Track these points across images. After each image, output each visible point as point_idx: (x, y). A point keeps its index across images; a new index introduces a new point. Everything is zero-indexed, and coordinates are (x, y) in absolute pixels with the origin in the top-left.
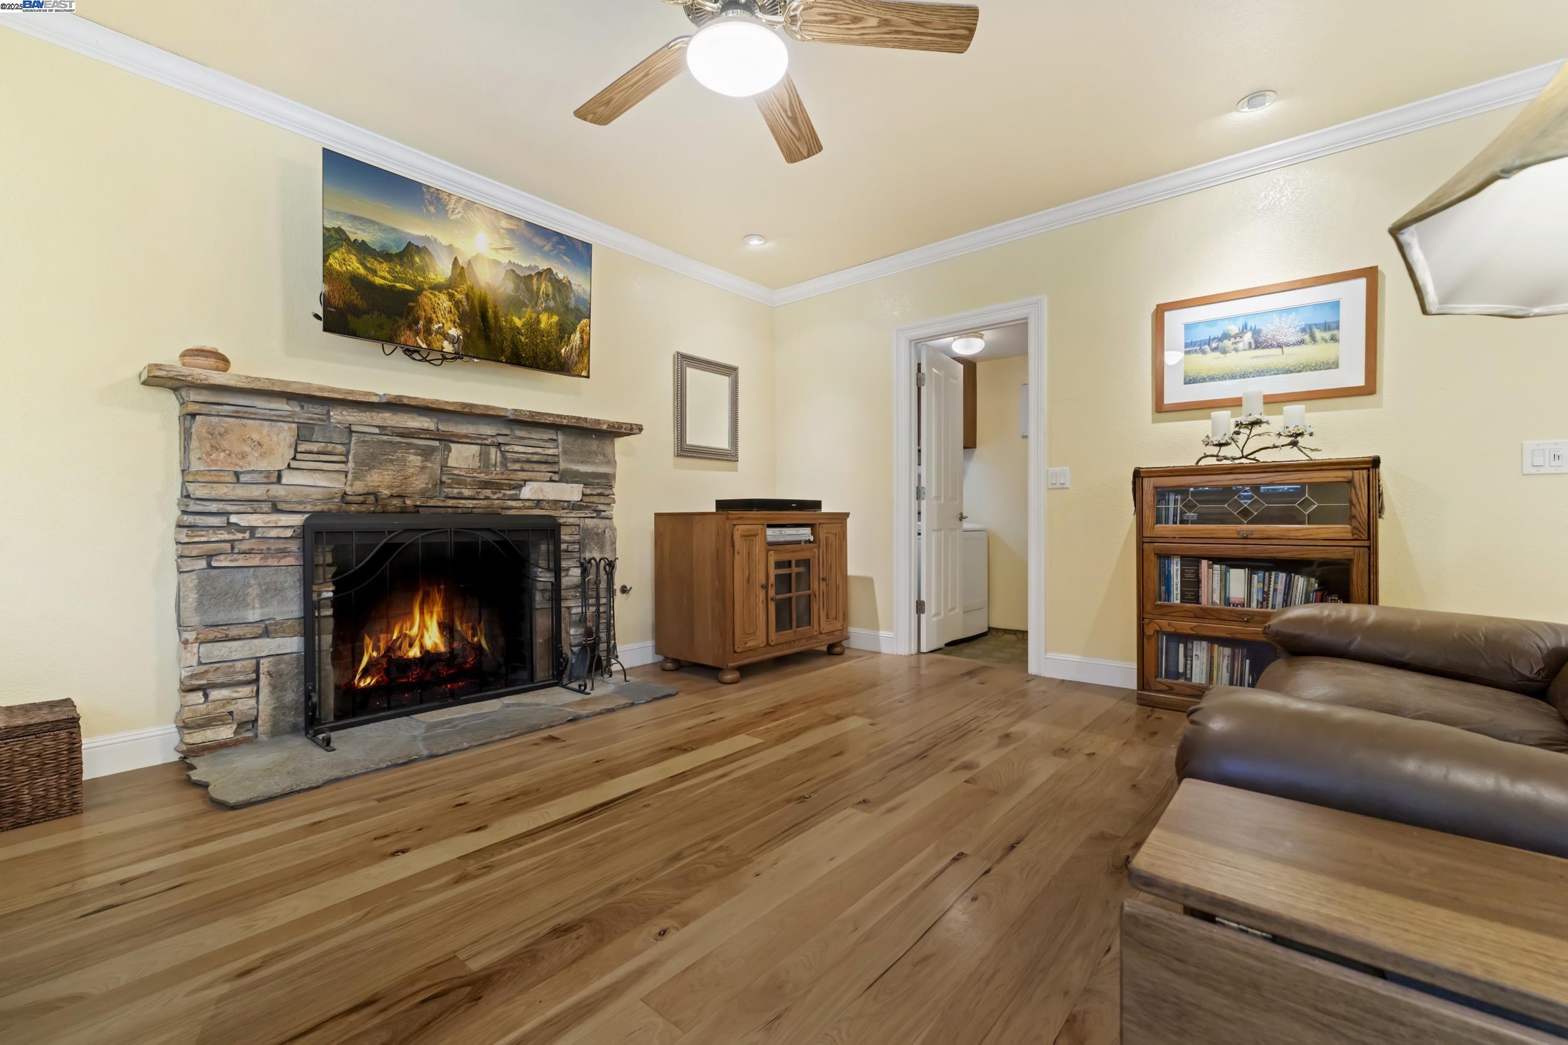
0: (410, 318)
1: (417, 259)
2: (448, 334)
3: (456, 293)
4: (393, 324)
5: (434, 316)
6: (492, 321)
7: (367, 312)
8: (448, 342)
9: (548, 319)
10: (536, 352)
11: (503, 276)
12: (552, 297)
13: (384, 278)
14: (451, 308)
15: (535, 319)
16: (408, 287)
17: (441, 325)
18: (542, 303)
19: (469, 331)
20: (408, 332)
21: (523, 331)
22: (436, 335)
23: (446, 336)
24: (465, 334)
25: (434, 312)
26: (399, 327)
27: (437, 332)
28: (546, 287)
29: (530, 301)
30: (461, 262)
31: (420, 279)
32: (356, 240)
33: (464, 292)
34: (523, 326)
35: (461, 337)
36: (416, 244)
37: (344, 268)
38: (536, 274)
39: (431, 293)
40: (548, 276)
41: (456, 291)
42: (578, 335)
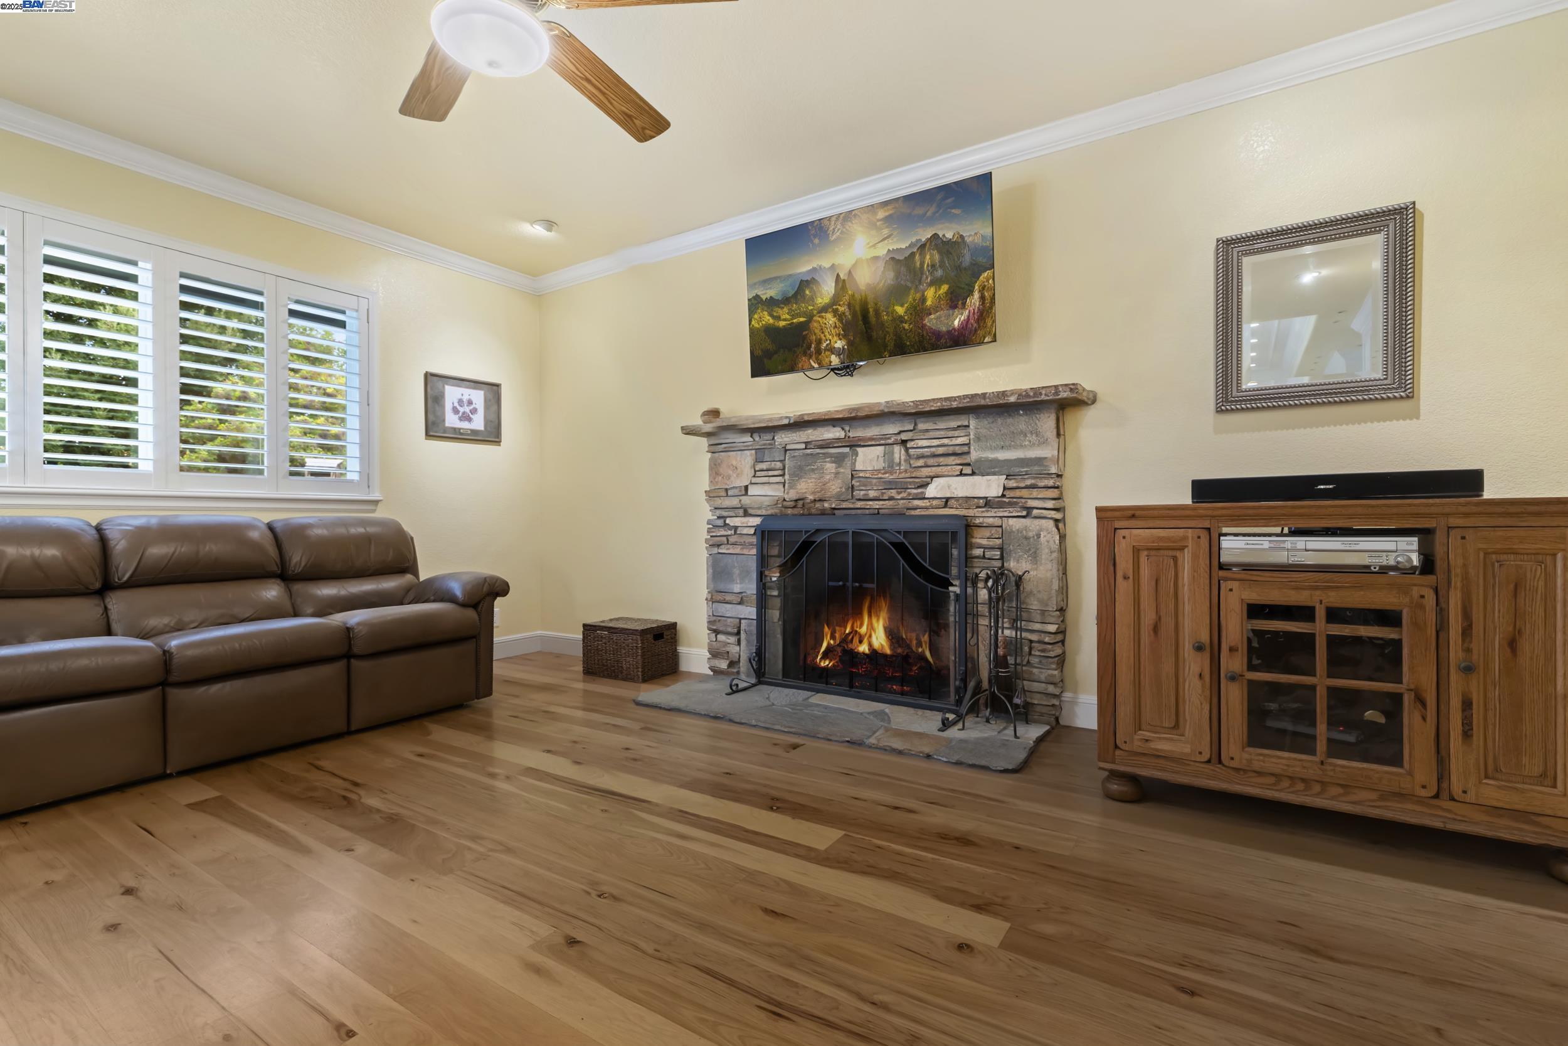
0: (805, 345)
1: (807, 292)
2: (834, 348)
3: (839, 307)
4: (793, 355)
5: (822, 335)
6: (873, 320)
7: (776, 352)
8: (835, 356)
9: (935, 293)
10: (923, 335)
11: (883, 269)
12: (940, 266)
13: (785, 320)
14: (836, 323)
15: (920, 299)
16: (802, 319)
17: (828, 342)
18: (927, 278)
19: (852, 339)
20: (804, 358)
21: (906, 317)
22: (825, 353)
23: (832, 350)
24: (850, 343)
25: (823, 333)
26: (797, 356)
27: (826, 350)
28: (932, 256)
29: (912, 282)
30: (842, 276)
31: (810, 308)
32: (767, 298)
33: (846, 303)
34: (906, 312)
35: (846, 347)
36: (806, 279)
37: (761, 324)
38: (918, 249)
39: (819, 317)
40: (933, 244)
41: (839, 305)
42: (976, 295)
